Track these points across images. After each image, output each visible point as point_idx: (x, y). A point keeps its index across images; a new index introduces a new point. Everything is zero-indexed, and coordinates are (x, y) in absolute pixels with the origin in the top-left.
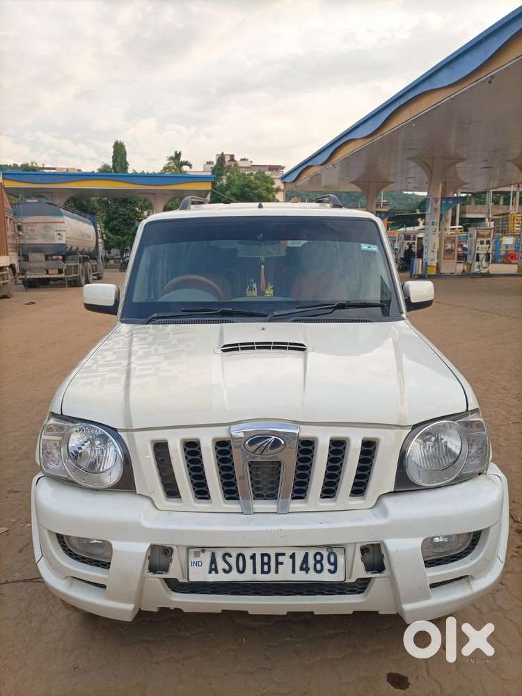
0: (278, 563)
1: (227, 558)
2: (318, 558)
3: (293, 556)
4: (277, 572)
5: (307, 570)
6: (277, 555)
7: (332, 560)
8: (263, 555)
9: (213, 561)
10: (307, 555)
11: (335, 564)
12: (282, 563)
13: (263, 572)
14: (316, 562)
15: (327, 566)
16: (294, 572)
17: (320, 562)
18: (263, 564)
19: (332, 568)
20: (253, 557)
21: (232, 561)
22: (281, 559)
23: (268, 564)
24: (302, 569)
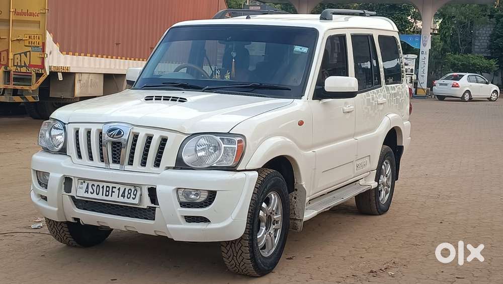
0: (113, 192)
1: (93, 186)
2: (130, 191)
3: (119, 189)
4: (111, 196)
5: (124, 197)
6: (113, 187)
7: (135, 193)
8: (107, 187)
9: (87, 187)
10: (125, 189)
11: (135, 195)
12: (114, 192)
13: (106, 195)
14: (129, 193)
15: (133, 196)
16: (118, 197)
17: (130, 194)
18: (107, 191)
19: (134, 197)
20: (103, 187)
21: (95, 188)
22: (114, 189)
23: (109, 191)
24: (122, 196)
